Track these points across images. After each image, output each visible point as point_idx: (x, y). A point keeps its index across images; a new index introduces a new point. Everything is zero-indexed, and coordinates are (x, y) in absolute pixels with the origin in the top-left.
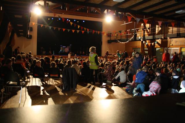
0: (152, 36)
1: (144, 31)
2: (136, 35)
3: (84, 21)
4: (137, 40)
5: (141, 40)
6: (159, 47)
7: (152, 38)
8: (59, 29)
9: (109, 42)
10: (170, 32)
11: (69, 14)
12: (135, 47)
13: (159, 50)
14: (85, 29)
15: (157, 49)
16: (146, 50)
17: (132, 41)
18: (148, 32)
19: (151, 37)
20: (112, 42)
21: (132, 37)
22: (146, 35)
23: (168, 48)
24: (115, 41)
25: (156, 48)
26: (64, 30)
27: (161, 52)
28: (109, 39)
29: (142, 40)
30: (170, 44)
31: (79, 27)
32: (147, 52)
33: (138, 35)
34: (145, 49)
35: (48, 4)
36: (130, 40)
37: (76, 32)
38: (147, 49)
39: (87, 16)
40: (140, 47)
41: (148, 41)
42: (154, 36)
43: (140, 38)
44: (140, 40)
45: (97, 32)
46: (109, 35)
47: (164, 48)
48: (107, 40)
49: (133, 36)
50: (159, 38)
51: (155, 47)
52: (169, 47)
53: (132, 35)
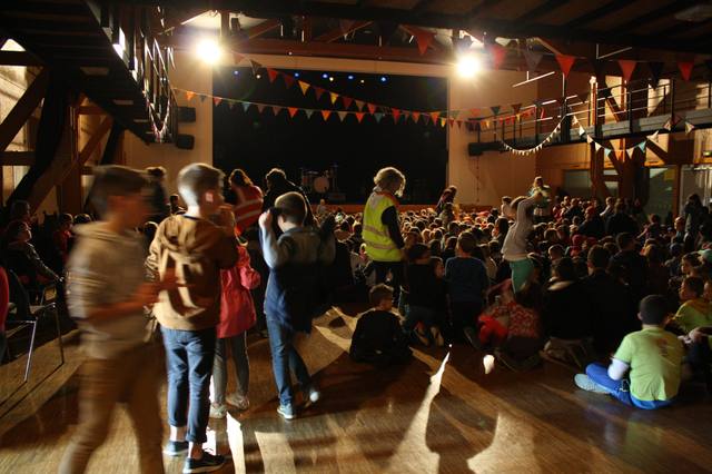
0: (627, 124)
1: (601, 104)
2: (567, 123)
3: (384, 79)
4: (572, 138)
5: (586, 141)
6: (661, 162)
7: (627, 131)
8: (276, 109)
9: (475, 150)
10: (704, 105)
11: (313, 56)
12: (570, 167)
13: (662, 174)
14: (360, 104)
15: (653, 172)
16: (611, 178)
17: (555, 143)
18: (615, 108)
19: (624, 127)
20: (485, 150)
21: (555, 131)
22: (610, 120)
23: (696, 165)
24: (496, 147)
25: (648, 168)
26: (293, 111)
27: (668, 183)
28: (473, 139)
29: (590, 140)
30: (703, 150)
31: (334, 98)
32: (612, 185)
33: (576, 121)
34: (606, 173)
35: (235, 21)
36: (548, 139)
37: (334, 117)
38: (614, 173)
39: (377, 59)
40: (588, 166)
41: (616, 143)
42: (635, 121)
43: (581, 131)
44: (583, 140)
45: (407, 114)
46: (473, 125)
47: (680, 167)
48: (467, 143)
49: (559, 126)
50: (652, 128)
51: (647, 164)
52: (701, 163)
53: (556, 120)
